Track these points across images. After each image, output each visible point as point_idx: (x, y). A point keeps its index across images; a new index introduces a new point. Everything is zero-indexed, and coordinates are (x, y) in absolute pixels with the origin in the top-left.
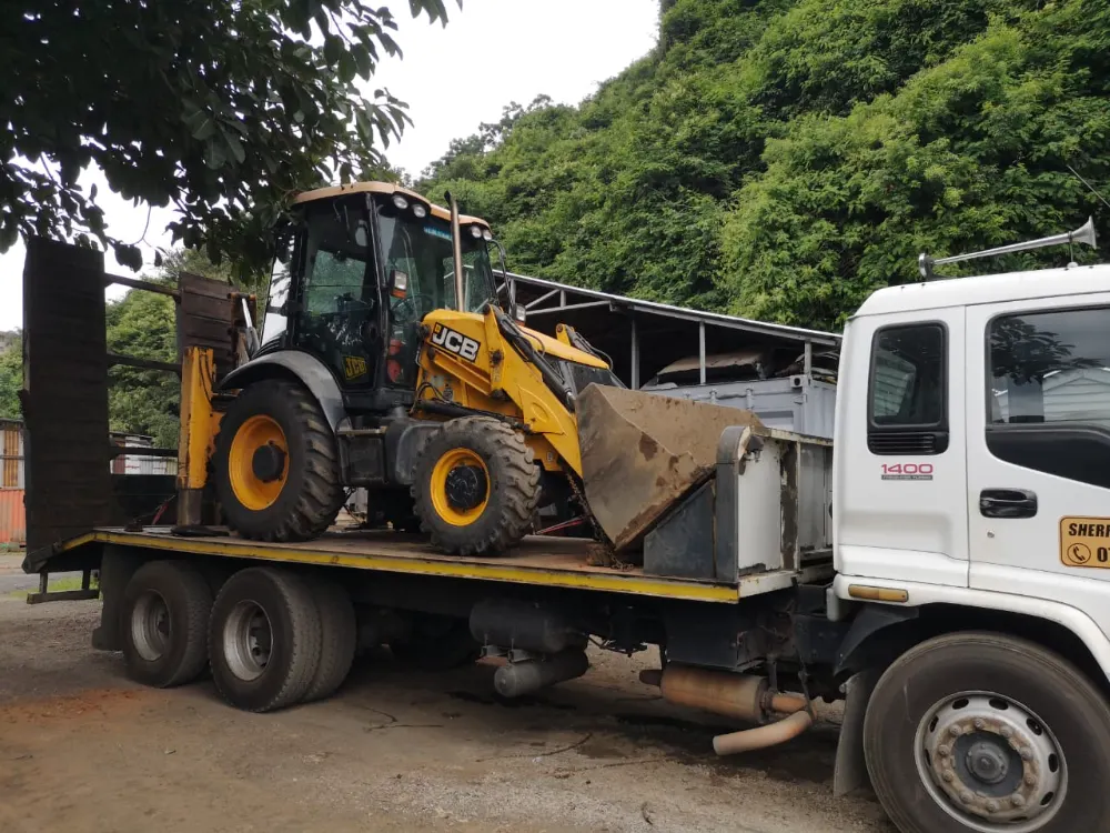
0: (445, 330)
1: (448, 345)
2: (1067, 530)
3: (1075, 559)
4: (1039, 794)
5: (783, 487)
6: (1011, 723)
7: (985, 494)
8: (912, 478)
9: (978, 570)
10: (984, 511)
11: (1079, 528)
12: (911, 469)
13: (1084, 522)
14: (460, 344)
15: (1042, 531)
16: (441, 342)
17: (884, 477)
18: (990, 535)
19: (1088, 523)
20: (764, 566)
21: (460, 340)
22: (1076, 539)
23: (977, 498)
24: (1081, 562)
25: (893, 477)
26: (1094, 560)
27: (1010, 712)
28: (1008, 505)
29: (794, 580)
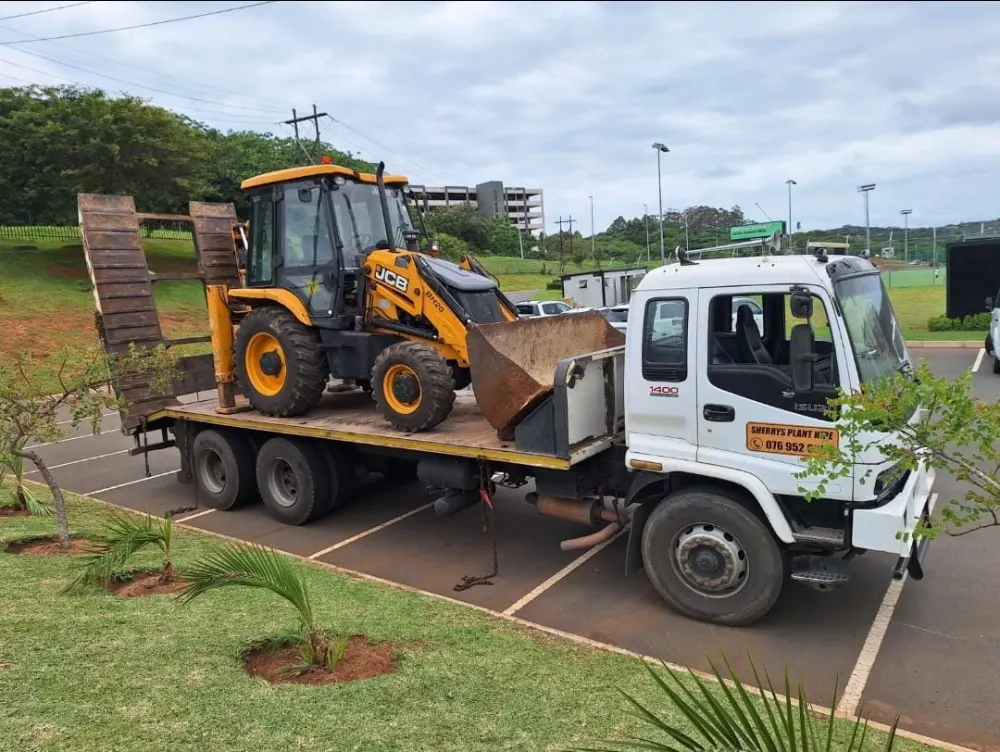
0: (384, 270)
1: (387, 280)
2: (750, 430)
3: (753, 446)
4: (735, 574)
5: (606, 384)
6: (715, 538)
7: (707, 407)
8: (667, 395)
9: (702, 451)
10: (706, 417)
11: (756, 429)
12: (666, 390)
13: (759, 426)
14: (395, 280)
15: (736, 430)
16: (381, 278)
17: (652, 394)
18: (710, 431)
19: (762, 426)
20: (592, 437)
21: (394, 276)
22: (755, 435)
23: (702, 409)
24: (757, 448)
25: (656, 395)
26: (764, 447)
27: (715, 532)
28: (718, 414)
29: (612, 443)
